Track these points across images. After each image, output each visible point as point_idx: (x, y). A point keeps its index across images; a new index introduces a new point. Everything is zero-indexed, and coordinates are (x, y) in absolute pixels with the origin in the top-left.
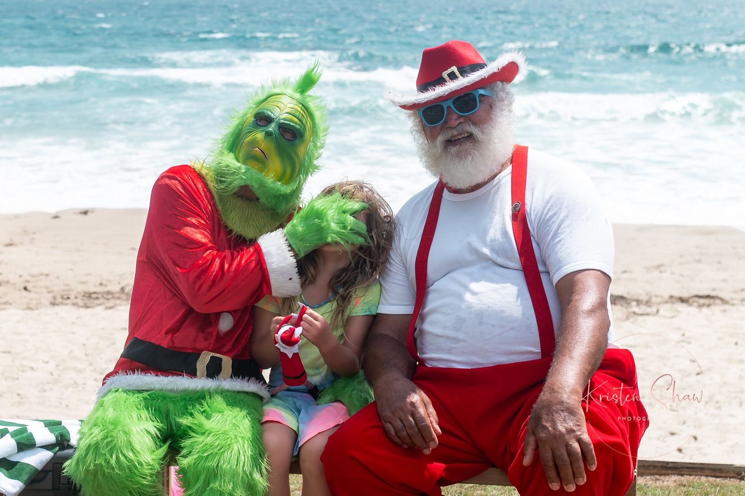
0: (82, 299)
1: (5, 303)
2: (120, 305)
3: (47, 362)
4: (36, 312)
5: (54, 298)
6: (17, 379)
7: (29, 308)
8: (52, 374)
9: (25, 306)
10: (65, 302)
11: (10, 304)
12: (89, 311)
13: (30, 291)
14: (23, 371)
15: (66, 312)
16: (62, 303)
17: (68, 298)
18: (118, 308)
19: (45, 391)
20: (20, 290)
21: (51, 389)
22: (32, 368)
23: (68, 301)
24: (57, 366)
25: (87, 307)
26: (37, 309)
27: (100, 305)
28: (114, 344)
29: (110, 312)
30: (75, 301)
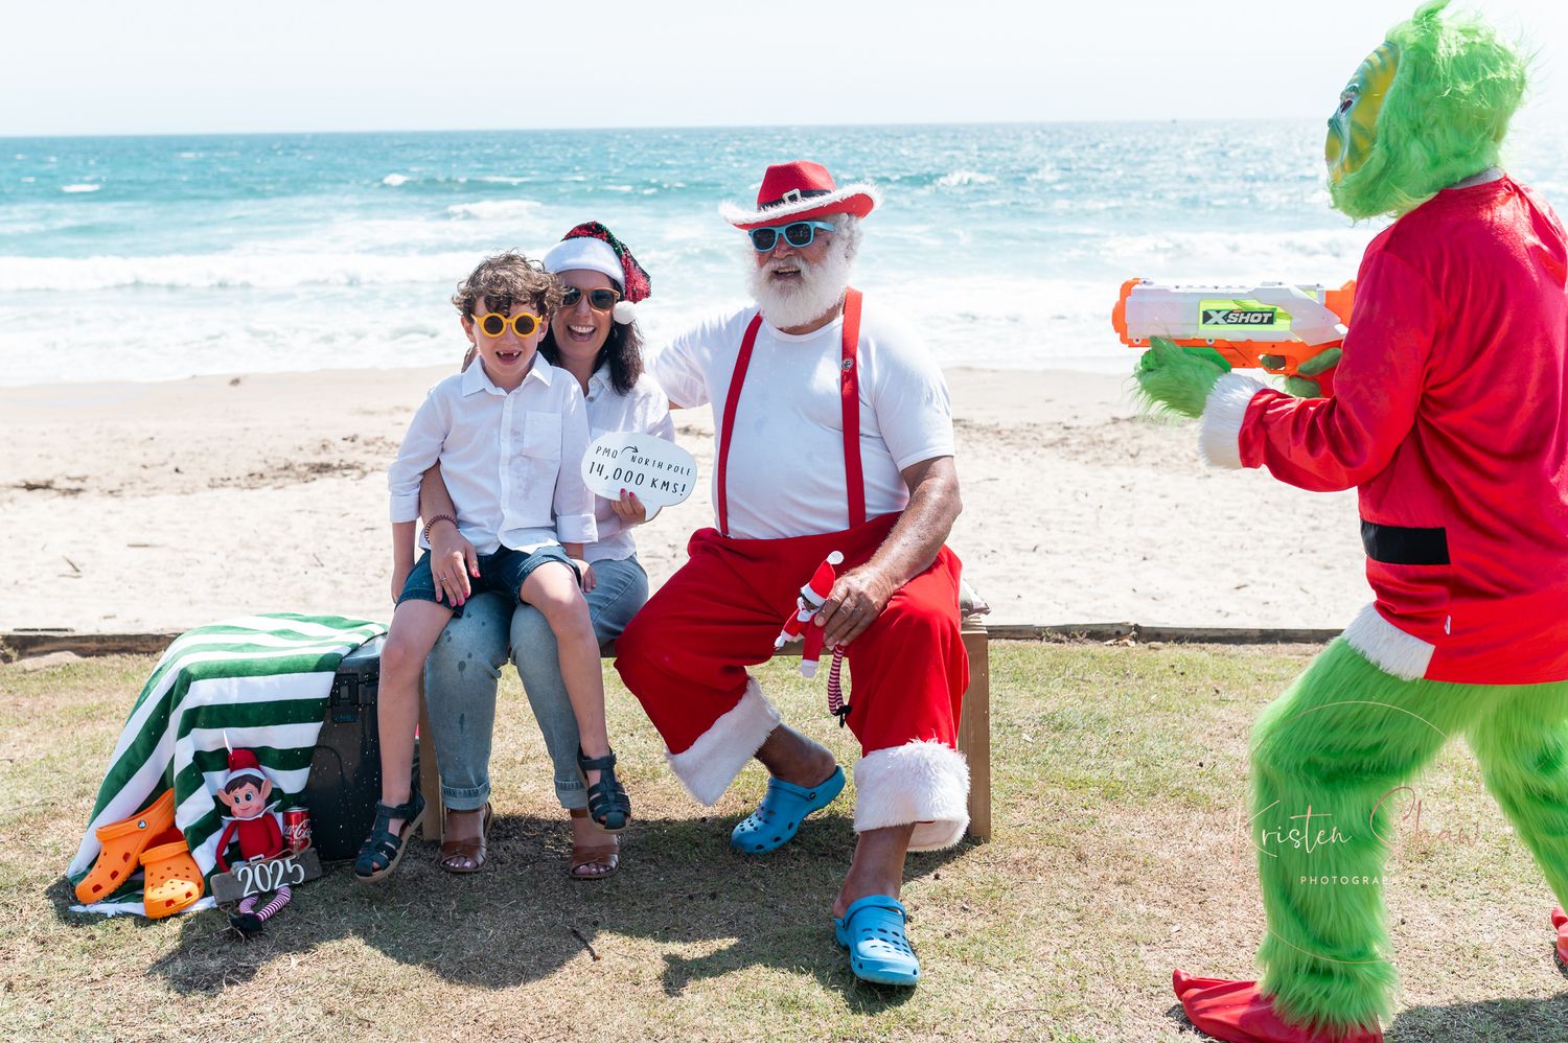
0: (246, 480)
1: (155, 488)
2: (291, 484)
3: (215, 554)
4: (192, 497)
5: (212, 480)
6: (183, 574)
7: (184, 493)
8: (222, 567)
9: (179, 491)
10: (225, 483)
11: (161, 489)
12: (255, 492)
13: (182, 473)
14: (188, 565)
15: (227, 494)
16: (222, 485)
17: (229, 479)
18: (288, 487)
19: (217, 587)
20: (170, 473)
21: (225, 584)
22: (198, 562)
23: (229, 482)
24: (227, 557)
25: (252, 488)
26: (193, 492)
27: (267, 485)
28: (289, 528)
29: (279, 492)
30: (237, 482)
